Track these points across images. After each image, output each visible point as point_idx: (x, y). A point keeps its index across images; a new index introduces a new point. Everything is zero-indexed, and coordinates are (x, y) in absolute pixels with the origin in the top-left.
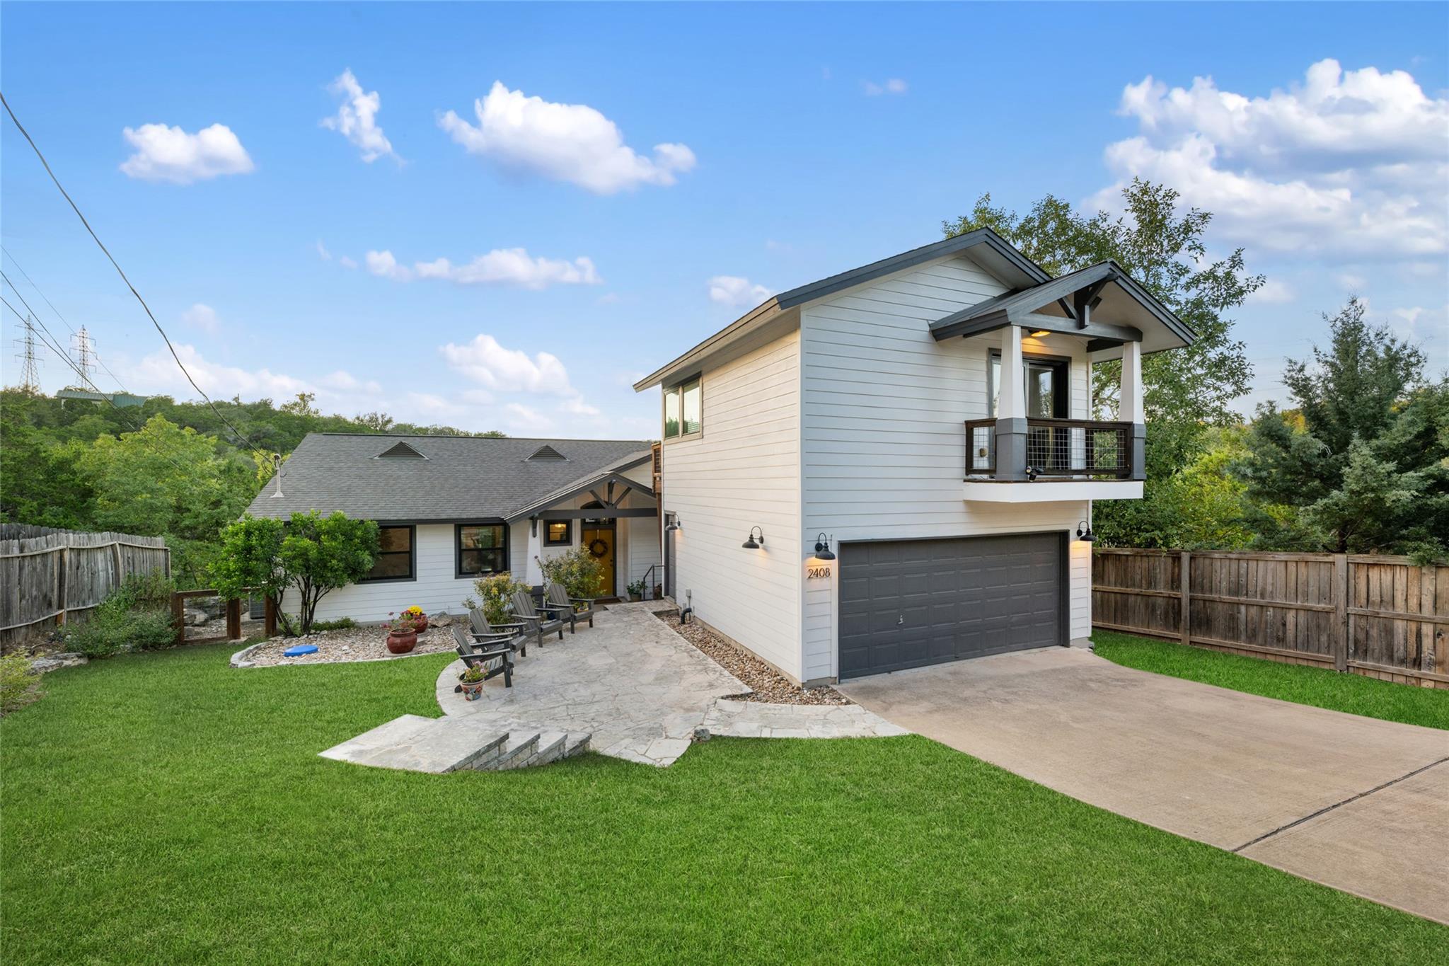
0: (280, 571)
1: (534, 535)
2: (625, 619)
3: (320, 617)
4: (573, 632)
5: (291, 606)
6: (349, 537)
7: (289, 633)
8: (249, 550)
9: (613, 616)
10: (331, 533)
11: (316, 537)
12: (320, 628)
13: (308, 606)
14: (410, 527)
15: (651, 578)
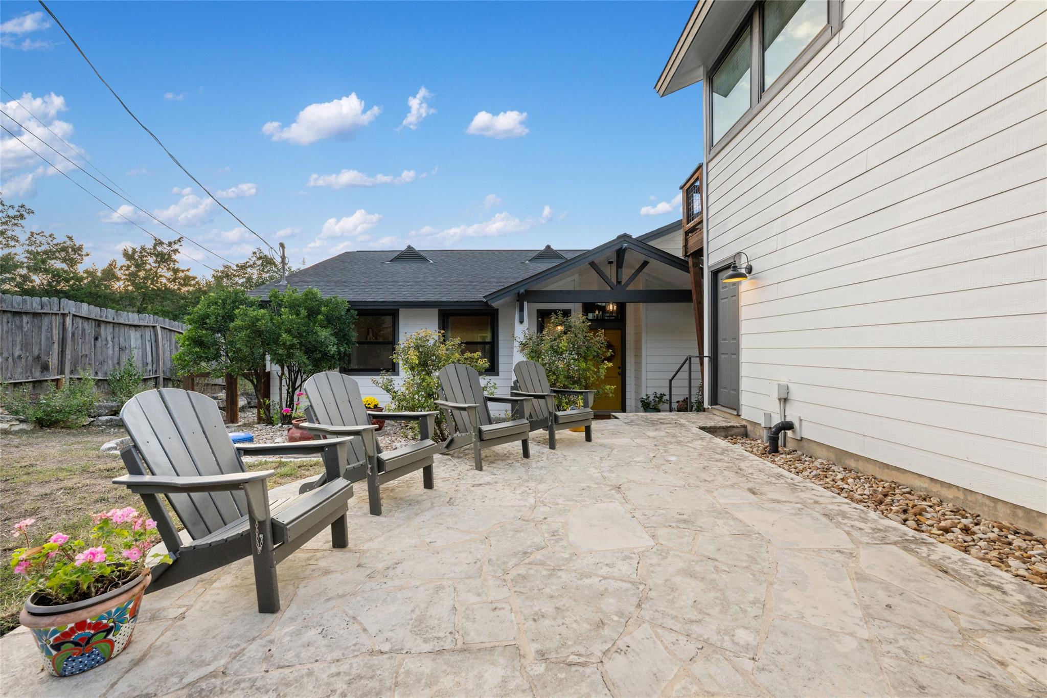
1: (521, 322)
2: (652, 434)
4: (552, 446)
9: (627, 427)
14: (393, 314)
15: (686, 375)
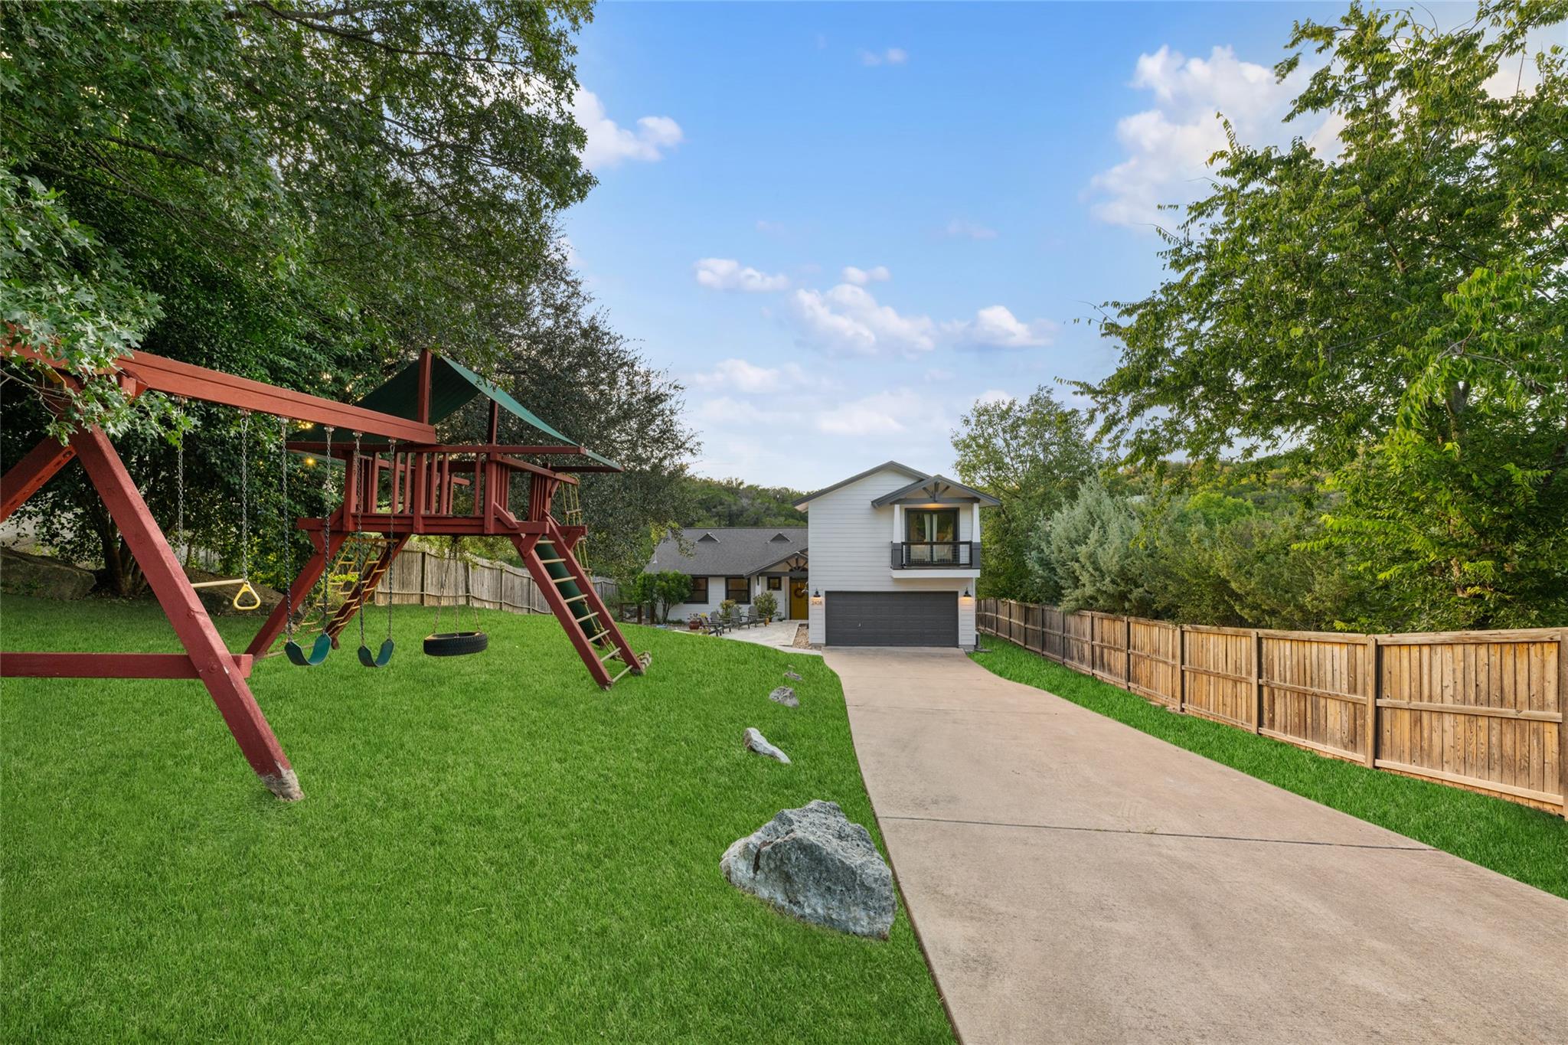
0: (655, 596)
1: (761, 584)
3: (670, 618)
5: (660, 612)
6: (680, 582)
7: (659, 623)
8: (645, 585)
10: (673, 580)
11: (667, 582)
12: (670, 622)
13: (666, 612)
14: (706, 578)
